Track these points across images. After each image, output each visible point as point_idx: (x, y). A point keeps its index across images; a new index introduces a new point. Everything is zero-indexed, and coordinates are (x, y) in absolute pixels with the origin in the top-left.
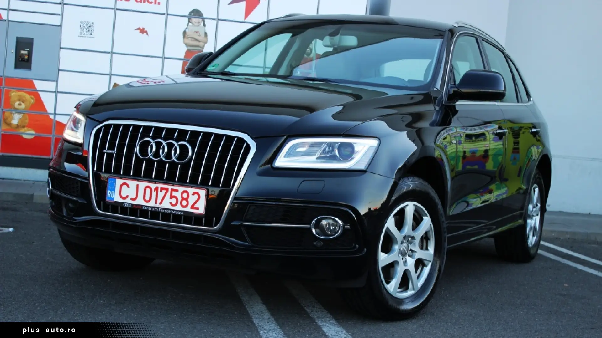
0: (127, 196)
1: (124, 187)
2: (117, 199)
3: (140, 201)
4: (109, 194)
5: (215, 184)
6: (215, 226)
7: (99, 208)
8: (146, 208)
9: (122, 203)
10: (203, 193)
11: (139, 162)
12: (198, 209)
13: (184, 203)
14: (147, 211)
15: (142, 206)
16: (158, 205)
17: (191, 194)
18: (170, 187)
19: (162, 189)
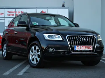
2: (77, 49)
3: (81, 49)
4: (75, 49)
5: (93, 44)
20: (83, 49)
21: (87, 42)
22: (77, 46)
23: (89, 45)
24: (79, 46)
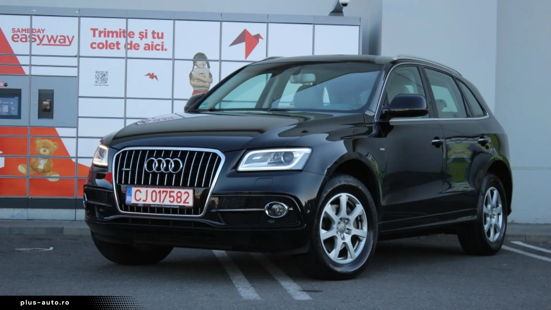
0: (140, 199)
1: (138, 193)
2: (134, 201)
3: (149, 202)
6: (201, 214)
7: (122, 210)
8: (153, 206)
9: (137, 204)
10: (191, 192)
11: (147, 175)
12: (188, 203)
13: (179, 200)
14: (154, 208)
15: (150, 205)
16: (161, 203)
17: (183, 193)
18: (169, 190)
19: (163, 192)
20: (157, 202)
21: (178, 176)
22: (134, 189)
23: (184, 186)
24: (143, 190)
